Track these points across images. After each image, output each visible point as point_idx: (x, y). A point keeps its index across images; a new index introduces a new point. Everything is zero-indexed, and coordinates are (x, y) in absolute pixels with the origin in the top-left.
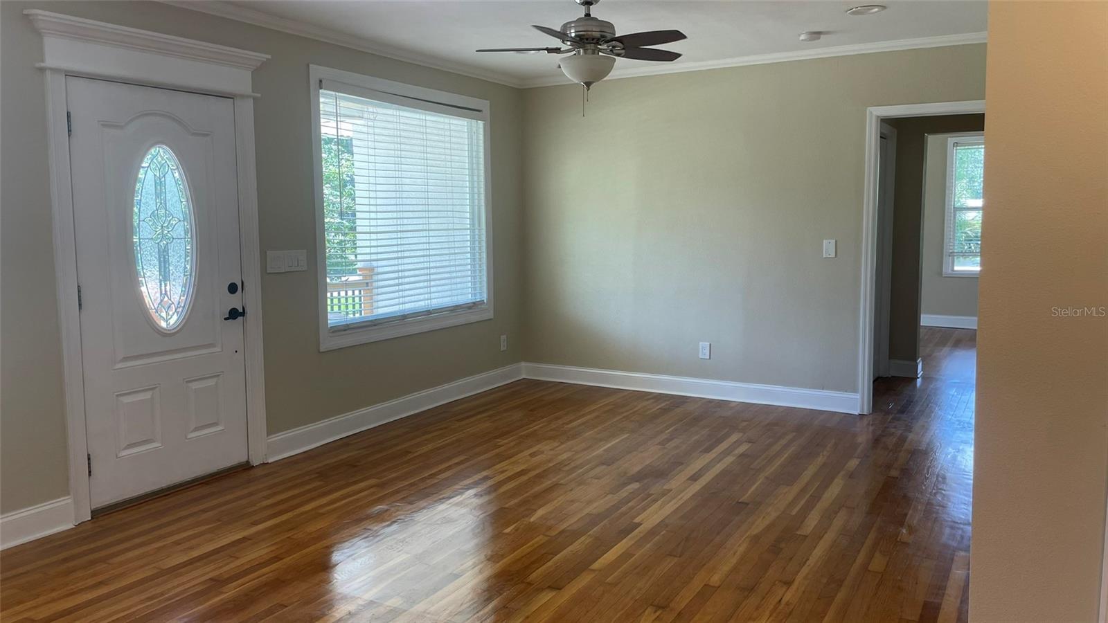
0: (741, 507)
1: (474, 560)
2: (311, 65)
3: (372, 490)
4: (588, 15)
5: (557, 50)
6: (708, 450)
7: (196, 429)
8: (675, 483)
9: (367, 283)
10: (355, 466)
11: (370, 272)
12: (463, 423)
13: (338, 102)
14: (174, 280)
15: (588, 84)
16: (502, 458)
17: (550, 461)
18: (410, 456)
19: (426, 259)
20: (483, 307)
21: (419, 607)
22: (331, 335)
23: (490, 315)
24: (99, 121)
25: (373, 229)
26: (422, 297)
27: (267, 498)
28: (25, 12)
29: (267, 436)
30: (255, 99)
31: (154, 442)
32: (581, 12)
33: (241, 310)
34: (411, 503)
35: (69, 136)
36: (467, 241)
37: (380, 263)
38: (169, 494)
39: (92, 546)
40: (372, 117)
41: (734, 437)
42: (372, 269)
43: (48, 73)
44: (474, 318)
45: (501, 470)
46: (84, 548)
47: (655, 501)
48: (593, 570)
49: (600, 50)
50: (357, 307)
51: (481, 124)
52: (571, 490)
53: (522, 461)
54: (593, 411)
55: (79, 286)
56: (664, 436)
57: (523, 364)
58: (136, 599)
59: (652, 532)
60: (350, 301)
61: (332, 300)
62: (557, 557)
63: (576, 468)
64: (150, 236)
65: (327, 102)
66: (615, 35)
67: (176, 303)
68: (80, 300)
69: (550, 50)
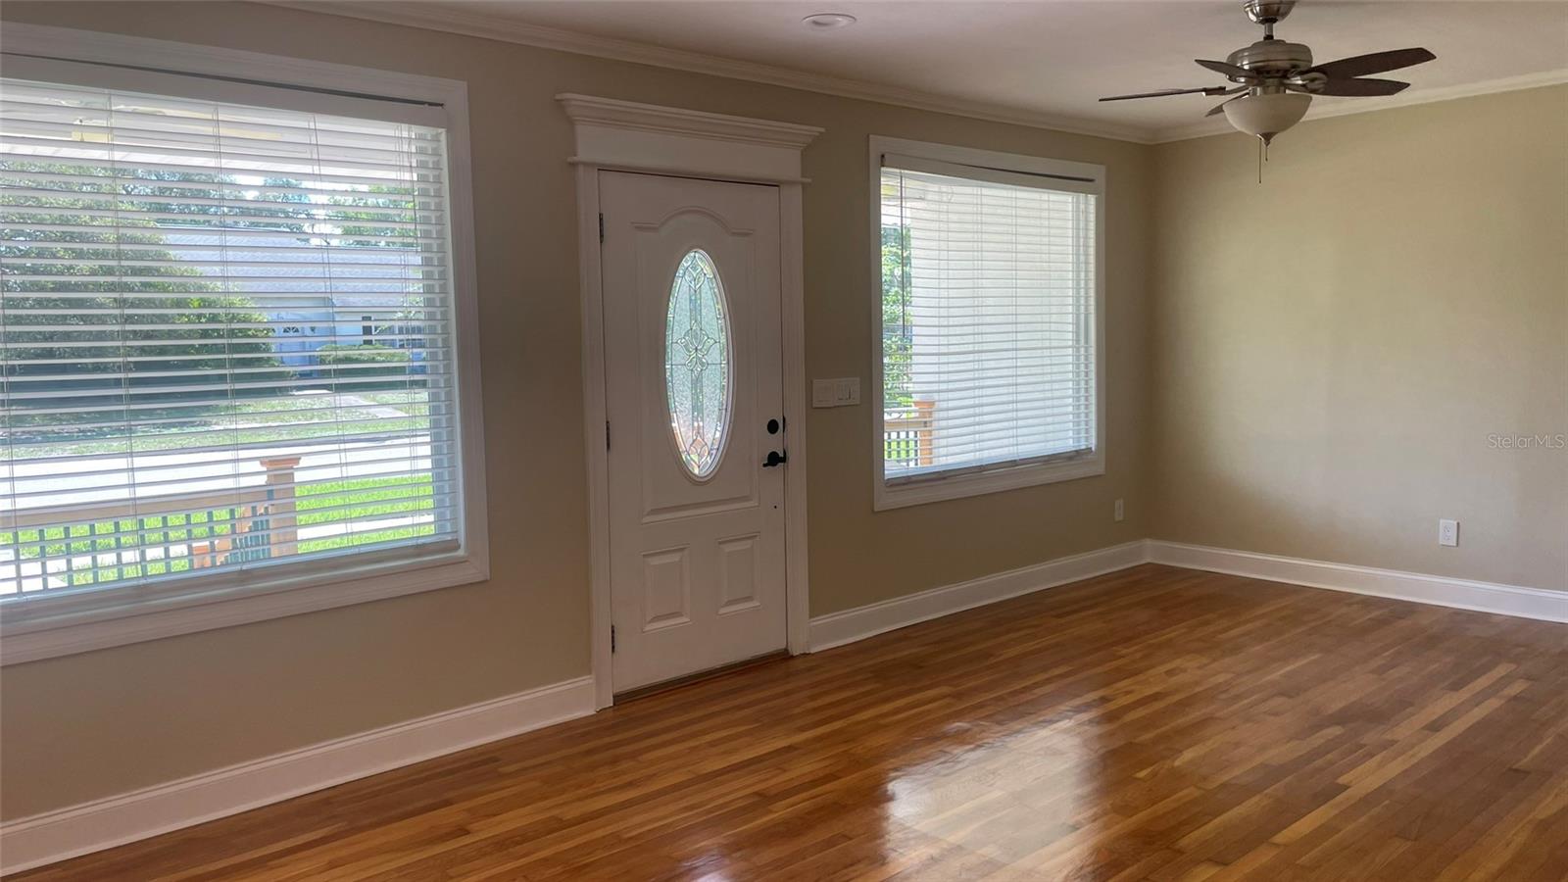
0: (1515, 776)
1: (1095, 809)
2: (871, 136)
3: (947, 700)
4: (1269, 37)
5: (1221, 91)
6: (1456, 687)
7: (730, 603)
8: (1404, 730)
9: (925, 423)
10: (921, 667)
11: (928, 406)
12: (1062, 621)
13: (903, 182)
14: (708, 416)
15: (1268, 137)
16: (1123, 674)
17: (1197, 683)
18: (993, 661)
19: (1011, 389)
20: (1089, 457)
21: (1026, 863)
22: (888, 490)
23: (1100, 469)
24: (633, 223)
25: (944, 350)
26: (1005, 442)
27: (813, 698)
28: (558, 97)
29: (811, 617)
30: (804, 186)
31: (682, 615)
32: (1259, 34)
33: (781, 455)
34: (1000, 723)
35: (601, 242)
36: (1068, 364)
37: (944, 396)
38: (697, 683)
39: (615, 738)
40: (945, 199)
41: (1501, 670)
42: (932, 404)
43: (581, 168)
44: (1076, 472)
45: (1124, 690)
46: (607, 740)
47: (1372, 755)
48: (1277, 845)
49: (1288, 86)
50: (912, 454)
51: (1092, 199)
52: (1234, 728)
53: (1153, 681)
54: (1263, 616)
55: (607, 422)
56: (1378, 662)
57: (1148, 542)
58: (672, 808)
59: (1368, 801)
60: (903, 445)
61: (889, 443)
62: (1217, 821)
63: (1238, 698)
64: (683, 362)
65: (889, 183)
66: (1311, 62)
67: (709, 444)
68: (608, 439)
69: (1209, 91)
